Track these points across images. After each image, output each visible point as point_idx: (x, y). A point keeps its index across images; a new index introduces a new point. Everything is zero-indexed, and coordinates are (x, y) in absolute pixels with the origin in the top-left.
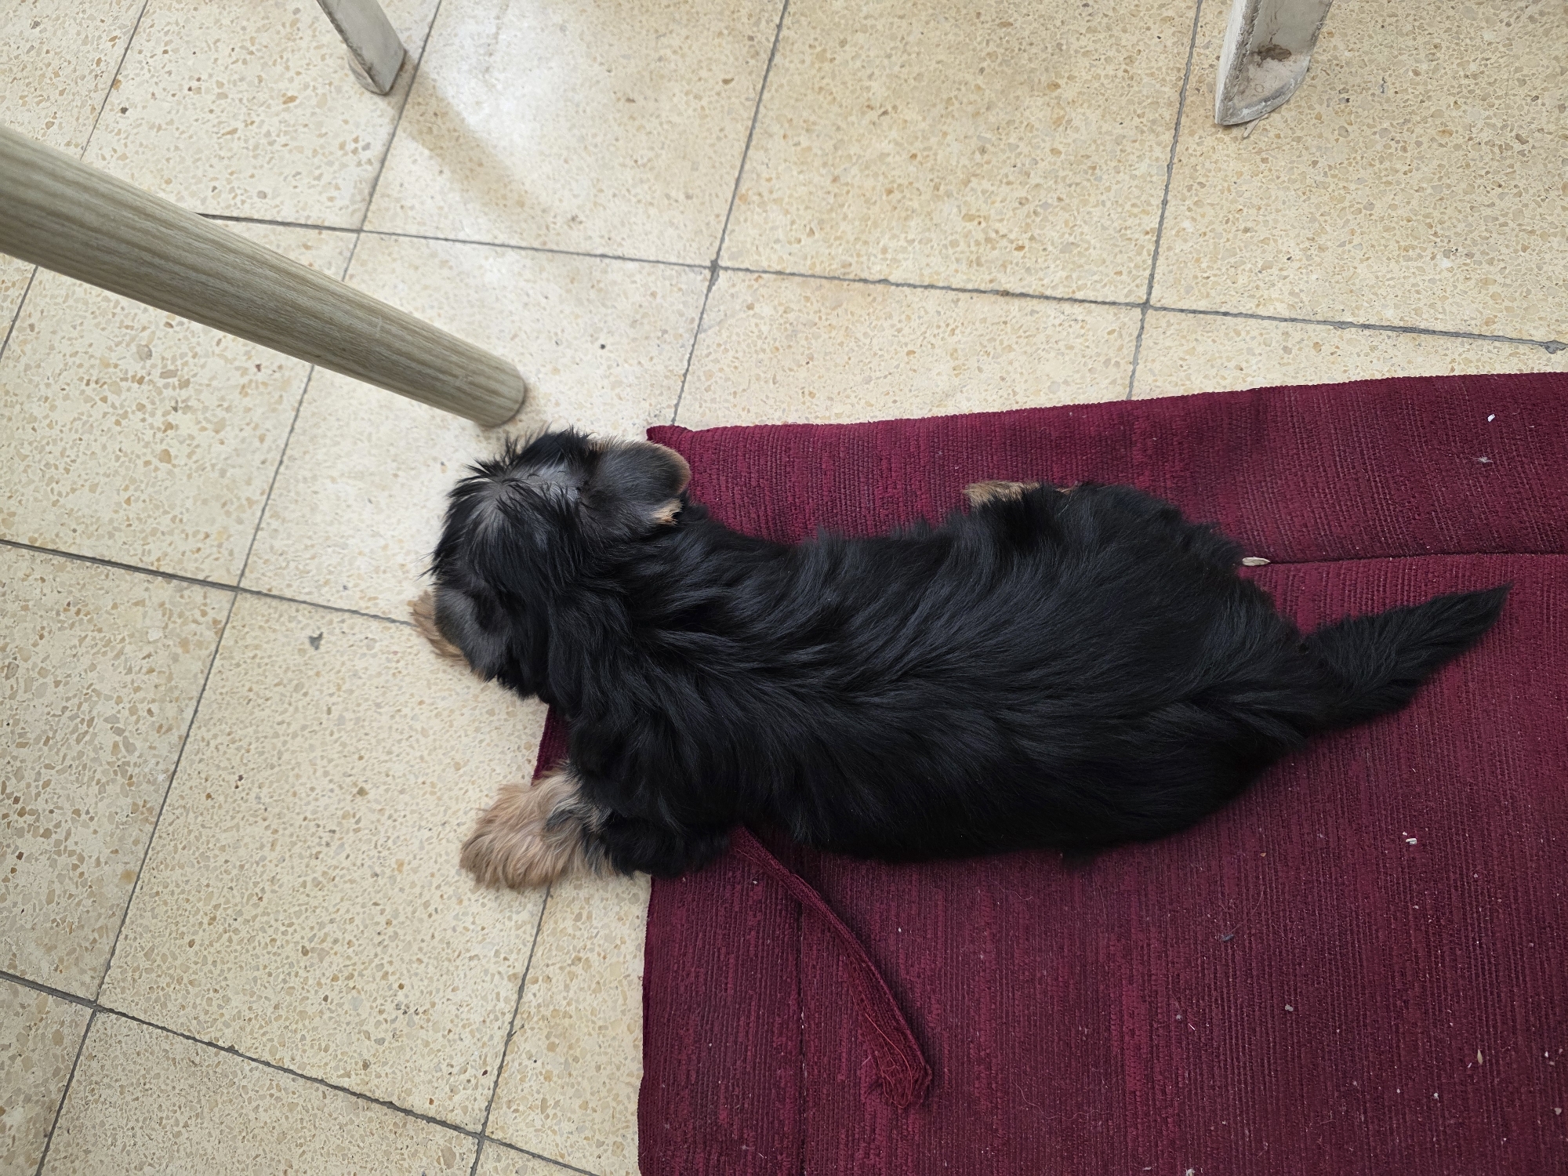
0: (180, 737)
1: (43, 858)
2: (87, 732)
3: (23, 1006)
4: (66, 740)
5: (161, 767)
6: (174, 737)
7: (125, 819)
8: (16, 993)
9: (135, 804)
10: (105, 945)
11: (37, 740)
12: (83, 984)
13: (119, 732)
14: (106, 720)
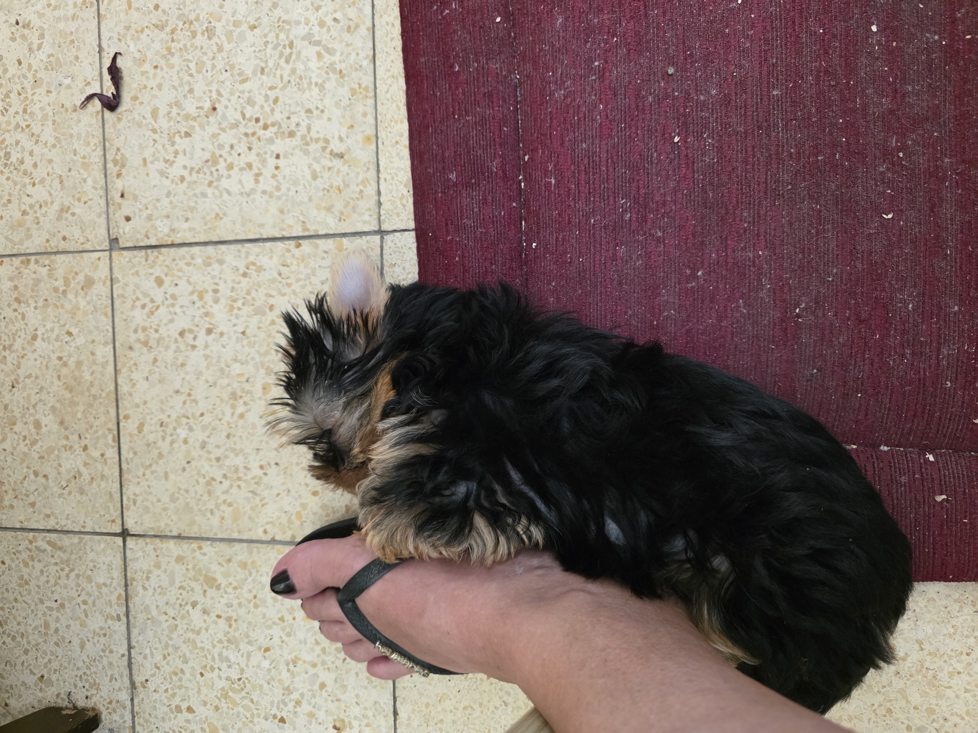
0: (368, 29)
1: (297, 151)
2: (291, 54)
3: (326, 252)
4: (277, 66)
5: (362, 55)
6: (364, 31)
7: (348, 102)
8: (316, 246)
9: (351, 89)
10: (371, 190)
11: (254, 73)
12: (365, 222)
13: (318, 43)
14: (303, 39)
